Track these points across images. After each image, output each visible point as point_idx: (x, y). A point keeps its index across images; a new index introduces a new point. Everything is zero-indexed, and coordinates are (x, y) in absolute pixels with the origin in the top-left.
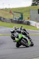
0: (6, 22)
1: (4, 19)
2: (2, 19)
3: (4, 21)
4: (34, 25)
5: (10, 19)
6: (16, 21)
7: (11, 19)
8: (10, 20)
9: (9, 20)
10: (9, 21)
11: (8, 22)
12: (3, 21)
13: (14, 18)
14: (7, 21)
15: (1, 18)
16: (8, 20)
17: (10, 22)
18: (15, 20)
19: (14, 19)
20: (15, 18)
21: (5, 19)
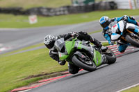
0: (56, 15)
1: (49, 9)
2: (44, 11)
3: (50, 14)
4: (129, 7)
5: (64, 7)
6: (80, 7)
7: (68, 7)
8: (65, 9)
9: (62, 9)
10: (64, 11)
11: (61, 15)
12: (48, 16)
13: (73, 3)
14: (58, 13)
15: (42, 10)
16: (60, 11)
17: (66, 12)
18: (77, 7)
19: (75, 5)
20: (77, 3)
21: (52, 11)
